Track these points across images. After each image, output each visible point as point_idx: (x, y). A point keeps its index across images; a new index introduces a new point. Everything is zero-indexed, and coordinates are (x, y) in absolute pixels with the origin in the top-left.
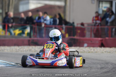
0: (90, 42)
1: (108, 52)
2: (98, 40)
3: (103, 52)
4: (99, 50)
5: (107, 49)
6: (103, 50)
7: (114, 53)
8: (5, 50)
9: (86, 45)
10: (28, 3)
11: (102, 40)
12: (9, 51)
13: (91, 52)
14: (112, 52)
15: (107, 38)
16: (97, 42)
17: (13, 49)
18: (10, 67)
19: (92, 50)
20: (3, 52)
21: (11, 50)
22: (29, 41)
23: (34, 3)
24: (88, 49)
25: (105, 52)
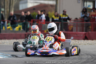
0: (76, 35)
1: (89, 44)
2: (82, 33)
3: (86, 44)
4: (82, 42)
5: (90, 41)
6: (86, 42)
7: (94, 44)
8: (5, 43)
9: (72, 38)
10: (27, 2)
11: (86, 34)
12: (8, 43)
13: (76, 44)
14: (93, 44)
15: (90, 32)
16: (82, 35)
17: (11, 42)
18: (6, 59)
19: (77, 43)
20: (4, 45)
21: (10, 43)
22: (26, 35)
23: (31, 3)
24: (74, 42)
25: (88, 44)
